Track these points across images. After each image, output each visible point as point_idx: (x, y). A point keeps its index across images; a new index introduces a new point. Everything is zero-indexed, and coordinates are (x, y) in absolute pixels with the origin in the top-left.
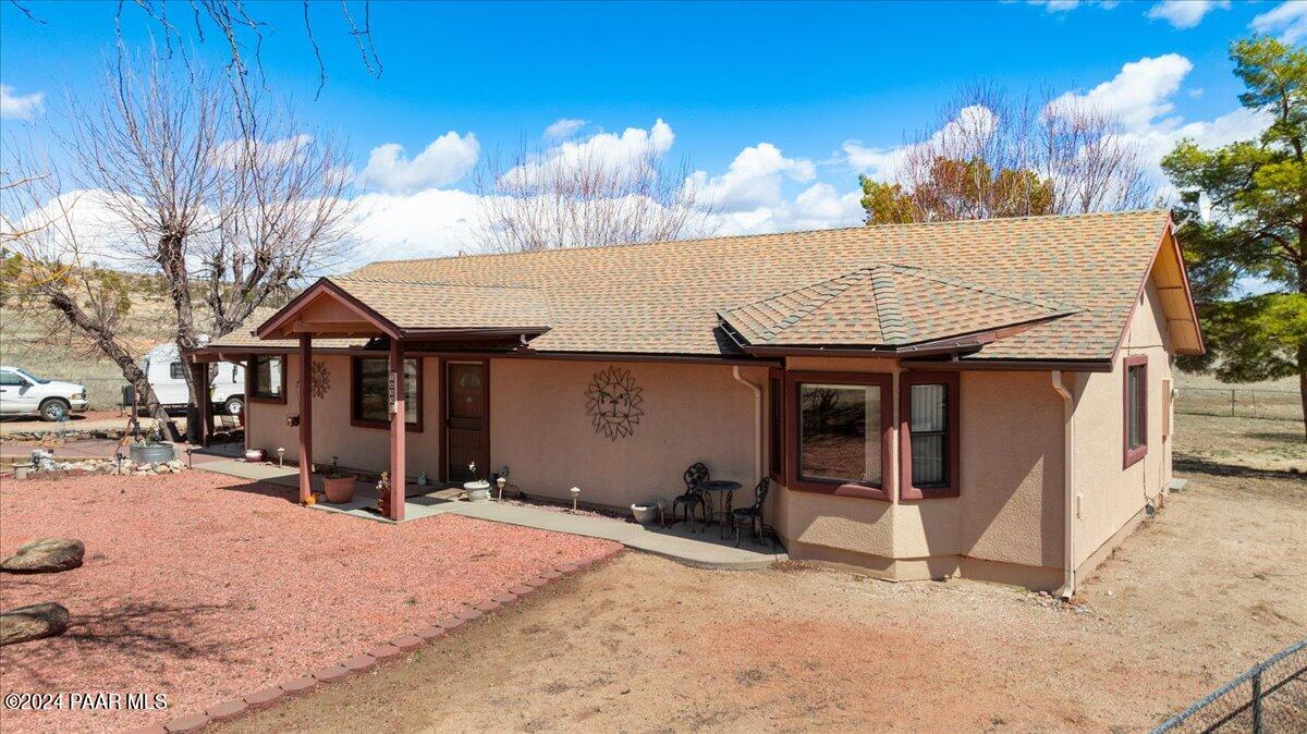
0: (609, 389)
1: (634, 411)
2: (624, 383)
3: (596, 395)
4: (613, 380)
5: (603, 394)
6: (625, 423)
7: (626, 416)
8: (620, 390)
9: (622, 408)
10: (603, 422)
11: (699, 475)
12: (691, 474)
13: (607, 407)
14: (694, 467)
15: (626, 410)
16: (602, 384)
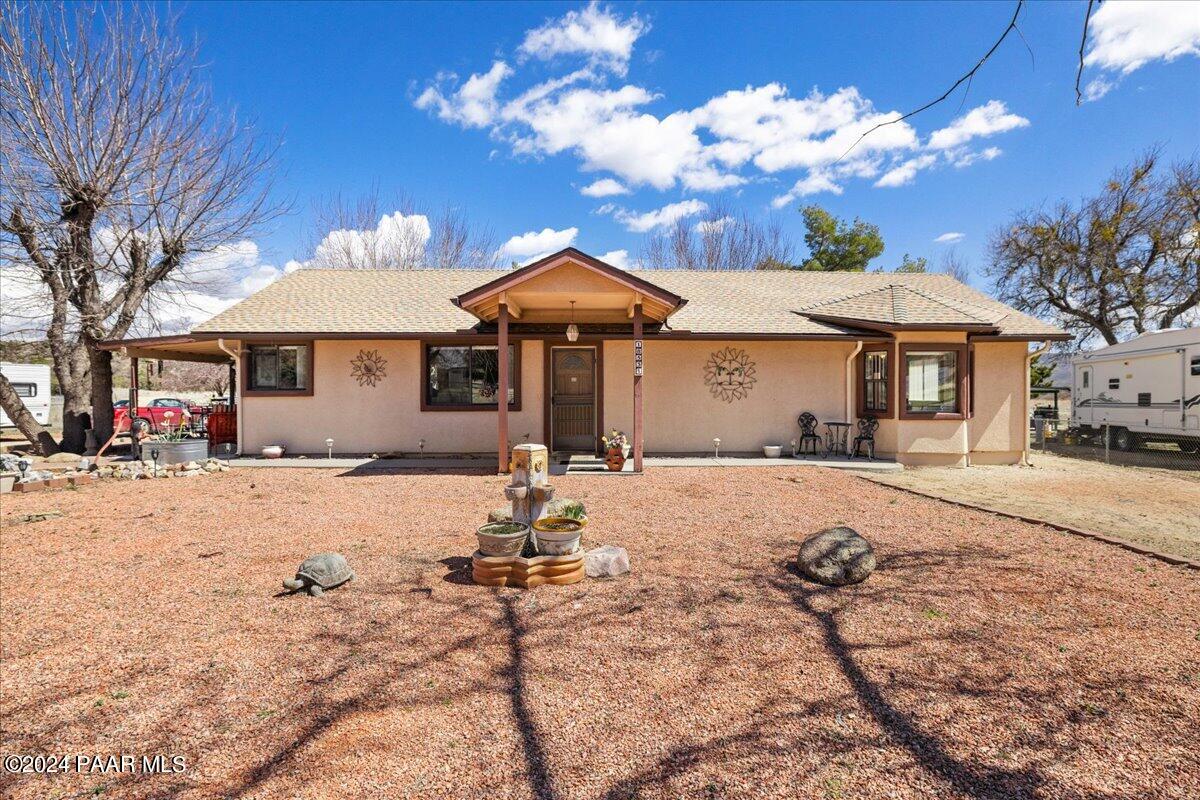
0: (725, 364)
1: (748, 380)
2: (739, 359)
3: (714, 369)
4: (729, 357)
5: (721, 369)
6: (740, 390)
7: (741, 384)
8: (735, 365)
9: (736, 378)
10: (720, 389)
11: (806, 420)
12: (802, 421)
13: (724, 377)
14: (802, 415)
15: (740, 379)
16: (719, 361)
